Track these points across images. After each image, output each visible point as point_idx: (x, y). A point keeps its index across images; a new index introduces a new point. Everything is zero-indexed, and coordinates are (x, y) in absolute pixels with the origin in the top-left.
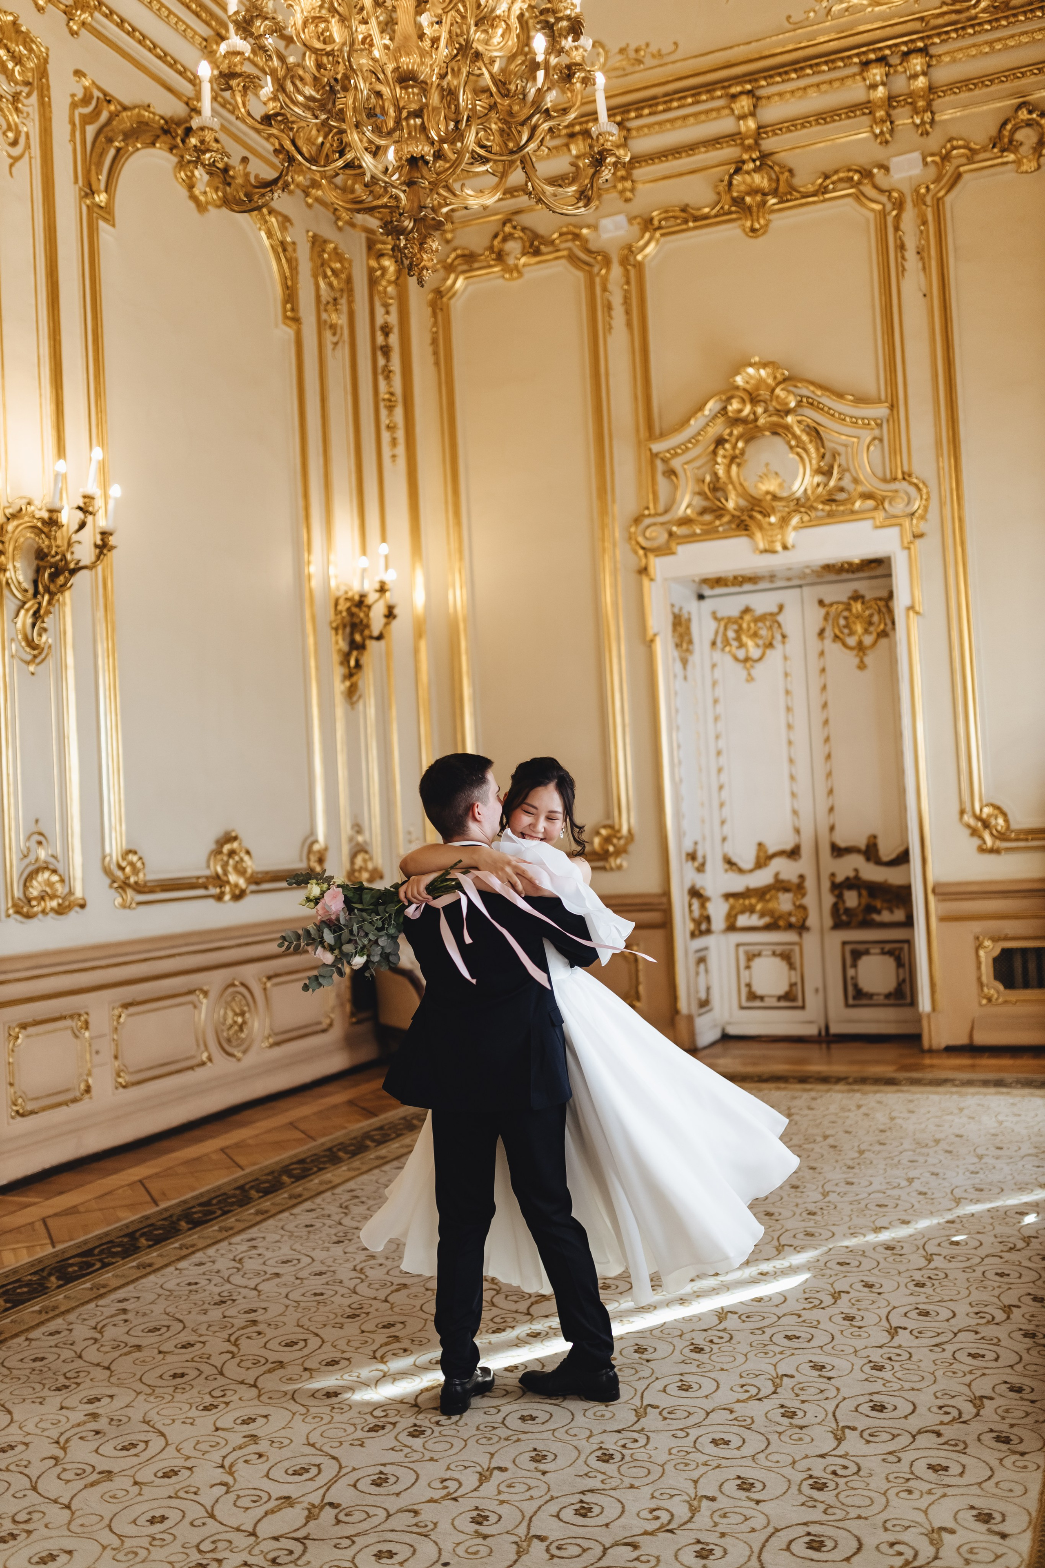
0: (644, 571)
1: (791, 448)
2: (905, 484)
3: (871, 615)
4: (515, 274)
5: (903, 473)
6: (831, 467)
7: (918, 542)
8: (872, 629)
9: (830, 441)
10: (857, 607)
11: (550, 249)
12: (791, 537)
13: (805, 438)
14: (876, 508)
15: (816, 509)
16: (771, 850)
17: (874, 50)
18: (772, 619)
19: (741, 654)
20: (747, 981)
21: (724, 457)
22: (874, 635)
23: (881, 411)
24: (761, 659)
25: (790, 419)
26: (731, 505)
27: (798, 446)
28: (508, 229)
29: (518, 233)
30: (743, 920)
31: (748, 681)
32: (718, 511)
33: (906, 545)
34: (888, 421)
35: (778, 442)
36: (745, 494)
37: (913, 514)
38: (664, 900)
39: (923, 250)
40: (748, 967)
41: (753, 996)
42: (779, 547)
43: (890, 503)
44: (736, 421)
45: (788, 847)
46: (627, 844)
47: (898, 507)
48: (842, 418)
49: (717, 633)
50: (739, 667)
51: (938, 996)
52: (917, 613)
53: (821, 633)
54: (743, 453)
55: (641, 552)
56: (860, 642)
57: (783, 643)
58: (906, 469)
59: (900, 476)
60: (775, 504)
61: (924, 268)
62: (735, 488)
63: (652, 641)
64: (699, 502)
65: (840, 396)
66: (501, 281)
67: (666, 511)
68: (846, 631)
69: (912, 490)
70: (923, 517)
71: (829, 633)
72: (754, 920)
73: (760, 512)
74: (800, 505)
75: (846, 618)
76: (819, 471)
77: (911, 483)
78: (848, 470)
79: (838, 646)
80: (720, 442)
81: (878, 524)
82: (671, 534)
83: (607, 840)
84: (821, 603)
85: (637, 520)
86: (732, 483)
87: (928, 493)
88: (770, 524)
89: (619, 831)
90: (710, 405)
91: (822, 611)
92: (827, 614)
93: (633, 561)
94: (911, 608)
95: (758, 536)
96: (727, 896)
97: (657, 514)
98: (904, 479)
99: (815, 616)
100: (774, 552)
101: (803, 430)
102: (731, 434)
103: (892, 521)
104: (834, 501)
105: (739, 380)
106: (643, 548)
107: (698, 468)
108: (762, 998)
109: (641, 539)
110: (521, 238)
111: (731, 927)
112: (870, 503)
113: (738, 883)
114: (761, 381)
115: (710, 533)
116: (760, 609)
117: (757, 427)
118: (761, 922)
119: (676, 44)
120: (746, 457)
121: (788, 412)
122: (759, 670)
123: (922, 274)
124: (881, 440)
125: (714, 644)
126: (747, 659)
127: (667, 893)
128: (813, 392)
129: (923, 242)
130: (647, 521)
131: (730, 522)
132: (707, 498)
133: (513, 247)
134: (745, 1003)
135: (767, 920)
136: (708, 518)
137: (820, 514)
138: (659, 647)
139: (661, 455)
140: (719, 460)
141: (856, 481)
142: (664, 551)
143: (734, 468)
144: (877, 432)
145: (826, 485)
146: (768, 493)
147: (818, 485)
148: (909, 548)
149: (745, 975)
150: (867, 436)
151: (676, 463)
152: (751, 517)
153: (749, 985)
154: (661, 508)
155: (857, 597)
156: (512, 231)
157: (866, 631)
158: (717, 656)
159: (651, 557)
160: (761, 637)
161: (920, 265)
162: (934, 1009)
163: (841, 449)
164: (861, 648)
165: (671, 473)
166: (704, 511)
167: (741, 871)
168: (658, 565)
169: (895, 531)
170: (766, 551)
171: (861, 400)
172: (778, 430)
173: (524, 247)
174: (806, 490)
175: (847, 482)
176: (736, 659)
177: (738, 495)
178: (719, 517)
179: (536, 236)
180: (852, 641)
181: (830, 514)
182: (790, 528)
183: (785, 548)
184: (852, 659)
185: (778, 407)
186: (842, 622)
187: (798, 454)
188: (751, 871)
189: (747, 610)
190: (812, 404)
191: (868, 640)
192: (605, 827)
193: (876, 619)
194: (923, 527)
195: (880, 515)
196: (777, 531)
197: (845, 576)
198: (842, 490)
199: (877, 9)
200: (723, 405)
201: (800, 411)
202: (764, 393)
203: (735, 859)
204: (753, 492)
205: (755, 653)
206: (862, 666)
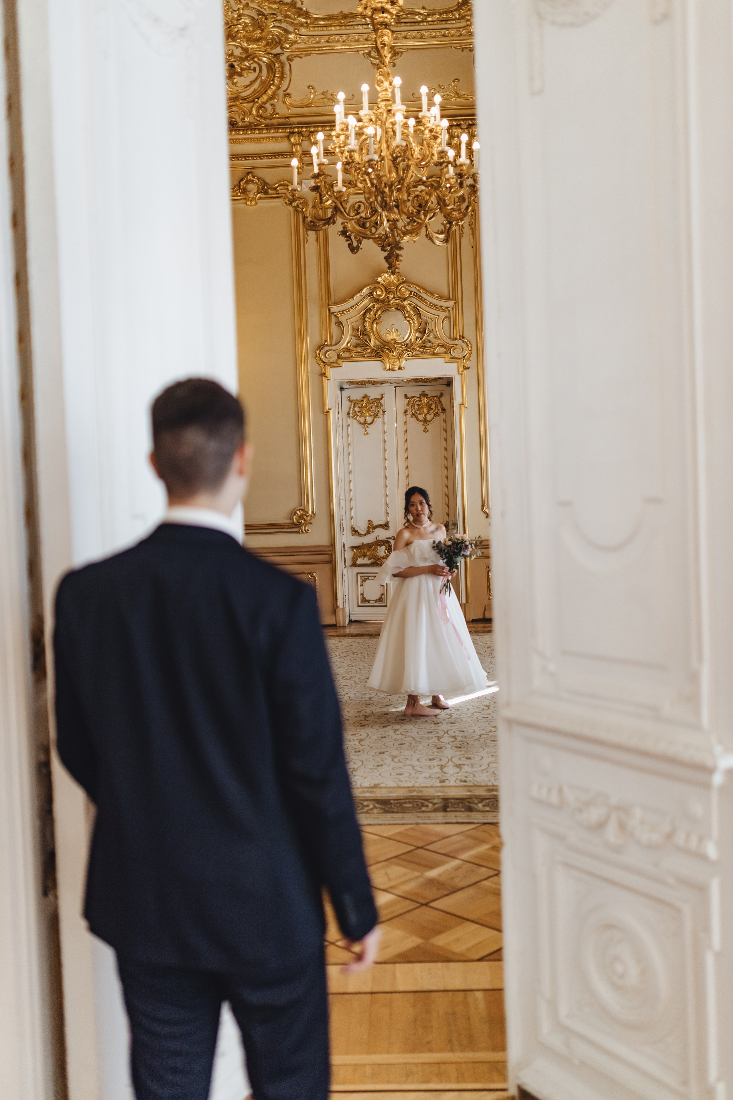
0: (323, 374)
1: (405, 317)
2: (461, 341)
3: (431, 405)
4: (253, 203)
5: (460, 336)
6: (425, 329)
7: (466, 371)
8: (431, 412)
9: (424, 316)
10: (425, 400)
11: (274, 192)
12: (403, 363)
13: (412, 313)
14: (445, 353)
15: (415, 350)
16: (375, 523)
17: (455, 120)
18: (378, 401)
19: (362, 420)
20: (362, 593)
21: (369, 318)
22: (433, 415)
23: (450, 304)
24: (372, 423)
25: (405, 303)
26: (372, 344)
27: (408, 317)
28: (250, 177)
29: (256, 181)
30: (360, 561)
31: (365, 434)
32: (364, 346)
33: (460, 372)
34: (453, 308)
35: (399, 314)
36: (379, 338)
37: (464, 357)
38: (332, 549)
39: (472, 224)
40: (362, 585)
41: (364, 600)
42: (396, 368)
43: (454, 351)
44: (377, 300)
45: (383, 523)
46: (311, 519)
47: (457, 354)
48: (431, 305)
49: (350, 407)
50: (360, 427)
51: (469, 595)
52: (465, 407)
53: (406, 412)
54: (380, 317)
55: (322, 364)
56: (425, 418)
57: (383, 415)
58: (461, 334)
59: (458, 338)
60: (396, 345)
61: (473, 234)
62: (374, 334)
63: (328, 412)
64: (354, 341)
65: (432, 294)
66: (244, 205)
67: (336, 344)
68: (418, 412)
69: (464, 345)
70: (468, 359)
71: (409, 413)
72: (366, 561)
73: (388, 349)
74: (408, 347)
75: (418, 405)
76: (418, 331)
77: (464, 342)
78: (432, 331)
79: (414, 419)
80: (368, 310)
81: (447, 361)
82: (339, 356)
83: (301, 517)
84: (406, 396)
85: (321, 347)
86: (373, 332)
87: (471, 347)
88: (393, 356)
89: (307, 512)
90: (364, 290)
91: (407, 401)
92: (409, 402)
93: (317, 369)
94: (462, 404)
95: (386, 360)
96: (353, 548)
97: (331, 345)
98: (460, 339)
99: (402, 404)
100: (393, 370)
101: (411, 309)
102: (374, 306)
103: (453, 359)
104: (425, 347)
105: (380, 279)
106: (324, 362)
107: (355, 322)
108: (368, 601)
109: (323, 358)
110: (257, 183)
111: (354, 564)
112: (443, 350)
113: (358, 541)
114: (391, 281)
115: (360, 357)
116: (372, 397)
117: (389, 304)
118: (369, 562)
119: (353, 95)
120: (381, 320)
121: (405, 299)
122: (371, 429)
123: (471, 236)
124: (449, 318)
125: (348, 414)
126: (365, 423)
127: (333, 545)
128: (418, 290)
129: (472, 220)
130: (326, 348)
131: (371, 353)
132: (359, 339)
133: (252, 187)
134: (360, 604)
135: (372, 560)
136: (359, 349)
137: (418, 352)
138: (331, 415)
139: (336, 314)
140: (367, 320)
141: (436, 337)
142: (335, 365)
143: (375, 325)
144: (447, 314)
145: (422, 338)
146: (392, 339)
147: (417, 338)
148: (462, 374)
149: (360, 588)
150: (442, 315)
151: (342, 318)
152: (383, 351)
153: (362, 594)
154: (333, 343)
155: (424, 395)
156: (252, 178)
157: (428, 413)
158: (350, 420)
159: (328, 367)
160: (372, 412)
161: (471, 232)
162: (467, 602)
163: (429, 321)
164: (425, 421)
165: (339, 324)
166: (357, 346)
167: (360, 535)
168: (331, 372)
169: (455, 365)
170: (390, 369)
171: (441, 297)
172: (401, 308)
173: (258, 189)
174: (411, 339)
175: (431, 338)
176: (360, 423)
177: (376, 339)
178: (365, 349)
179: (265, 183)
180: (421, 417)
181: (422, 354)
182: (403, 358)
183: (400, 368)
184: (421, 427)
185: (399, 295)
186: (416, 407)
187: (408, 321)
188: (365, 535)
189: (366, 396)
190: (416, 296)
191: (429, 417)
192: (299, 510)
193: (433, 406)
194: (467, 364)
195: (448, 356)
196: (396, 360)
197: (421, 383)
198: (429, 341)
199: (458, 99)
200: (371, 291)
201: (410, 299)
202: (393, 288)
203: (356, 529)
204: (385, 339)
205: (369, 420)
206: (426, 431)
